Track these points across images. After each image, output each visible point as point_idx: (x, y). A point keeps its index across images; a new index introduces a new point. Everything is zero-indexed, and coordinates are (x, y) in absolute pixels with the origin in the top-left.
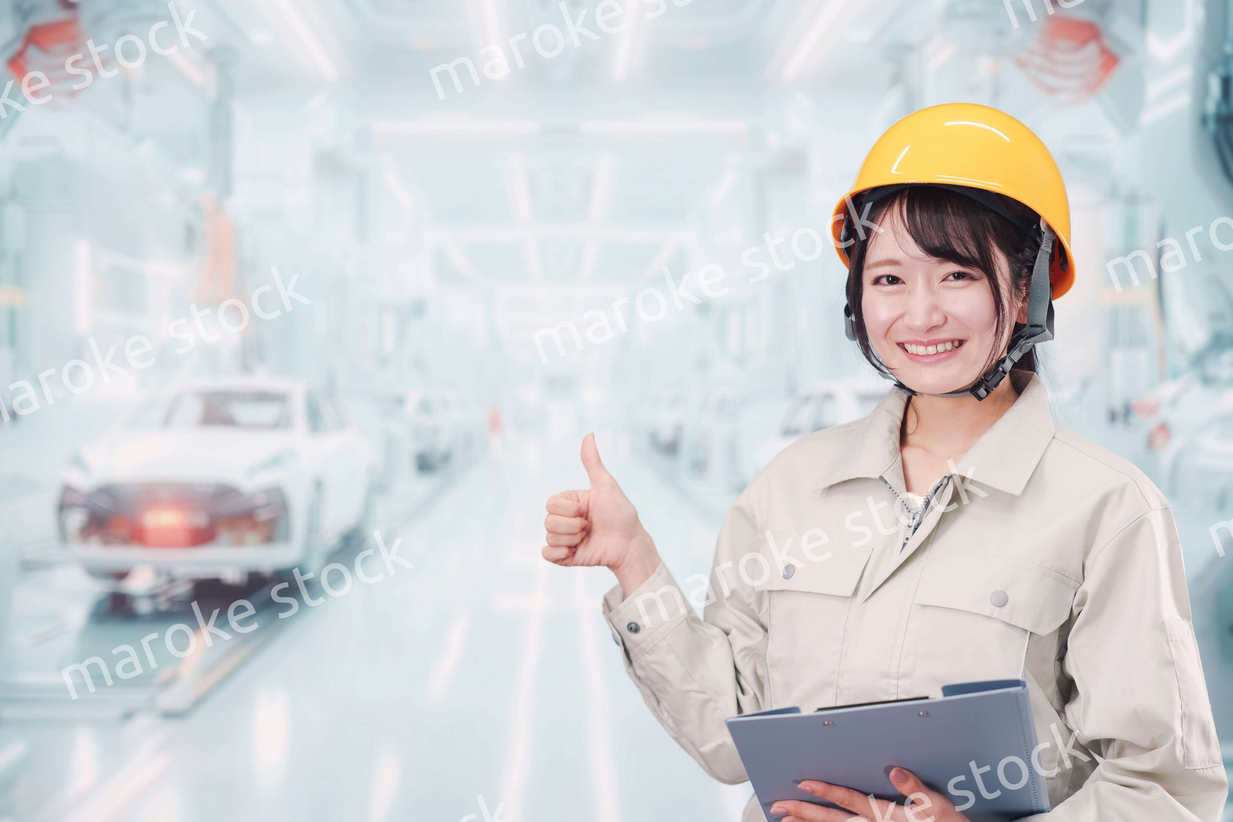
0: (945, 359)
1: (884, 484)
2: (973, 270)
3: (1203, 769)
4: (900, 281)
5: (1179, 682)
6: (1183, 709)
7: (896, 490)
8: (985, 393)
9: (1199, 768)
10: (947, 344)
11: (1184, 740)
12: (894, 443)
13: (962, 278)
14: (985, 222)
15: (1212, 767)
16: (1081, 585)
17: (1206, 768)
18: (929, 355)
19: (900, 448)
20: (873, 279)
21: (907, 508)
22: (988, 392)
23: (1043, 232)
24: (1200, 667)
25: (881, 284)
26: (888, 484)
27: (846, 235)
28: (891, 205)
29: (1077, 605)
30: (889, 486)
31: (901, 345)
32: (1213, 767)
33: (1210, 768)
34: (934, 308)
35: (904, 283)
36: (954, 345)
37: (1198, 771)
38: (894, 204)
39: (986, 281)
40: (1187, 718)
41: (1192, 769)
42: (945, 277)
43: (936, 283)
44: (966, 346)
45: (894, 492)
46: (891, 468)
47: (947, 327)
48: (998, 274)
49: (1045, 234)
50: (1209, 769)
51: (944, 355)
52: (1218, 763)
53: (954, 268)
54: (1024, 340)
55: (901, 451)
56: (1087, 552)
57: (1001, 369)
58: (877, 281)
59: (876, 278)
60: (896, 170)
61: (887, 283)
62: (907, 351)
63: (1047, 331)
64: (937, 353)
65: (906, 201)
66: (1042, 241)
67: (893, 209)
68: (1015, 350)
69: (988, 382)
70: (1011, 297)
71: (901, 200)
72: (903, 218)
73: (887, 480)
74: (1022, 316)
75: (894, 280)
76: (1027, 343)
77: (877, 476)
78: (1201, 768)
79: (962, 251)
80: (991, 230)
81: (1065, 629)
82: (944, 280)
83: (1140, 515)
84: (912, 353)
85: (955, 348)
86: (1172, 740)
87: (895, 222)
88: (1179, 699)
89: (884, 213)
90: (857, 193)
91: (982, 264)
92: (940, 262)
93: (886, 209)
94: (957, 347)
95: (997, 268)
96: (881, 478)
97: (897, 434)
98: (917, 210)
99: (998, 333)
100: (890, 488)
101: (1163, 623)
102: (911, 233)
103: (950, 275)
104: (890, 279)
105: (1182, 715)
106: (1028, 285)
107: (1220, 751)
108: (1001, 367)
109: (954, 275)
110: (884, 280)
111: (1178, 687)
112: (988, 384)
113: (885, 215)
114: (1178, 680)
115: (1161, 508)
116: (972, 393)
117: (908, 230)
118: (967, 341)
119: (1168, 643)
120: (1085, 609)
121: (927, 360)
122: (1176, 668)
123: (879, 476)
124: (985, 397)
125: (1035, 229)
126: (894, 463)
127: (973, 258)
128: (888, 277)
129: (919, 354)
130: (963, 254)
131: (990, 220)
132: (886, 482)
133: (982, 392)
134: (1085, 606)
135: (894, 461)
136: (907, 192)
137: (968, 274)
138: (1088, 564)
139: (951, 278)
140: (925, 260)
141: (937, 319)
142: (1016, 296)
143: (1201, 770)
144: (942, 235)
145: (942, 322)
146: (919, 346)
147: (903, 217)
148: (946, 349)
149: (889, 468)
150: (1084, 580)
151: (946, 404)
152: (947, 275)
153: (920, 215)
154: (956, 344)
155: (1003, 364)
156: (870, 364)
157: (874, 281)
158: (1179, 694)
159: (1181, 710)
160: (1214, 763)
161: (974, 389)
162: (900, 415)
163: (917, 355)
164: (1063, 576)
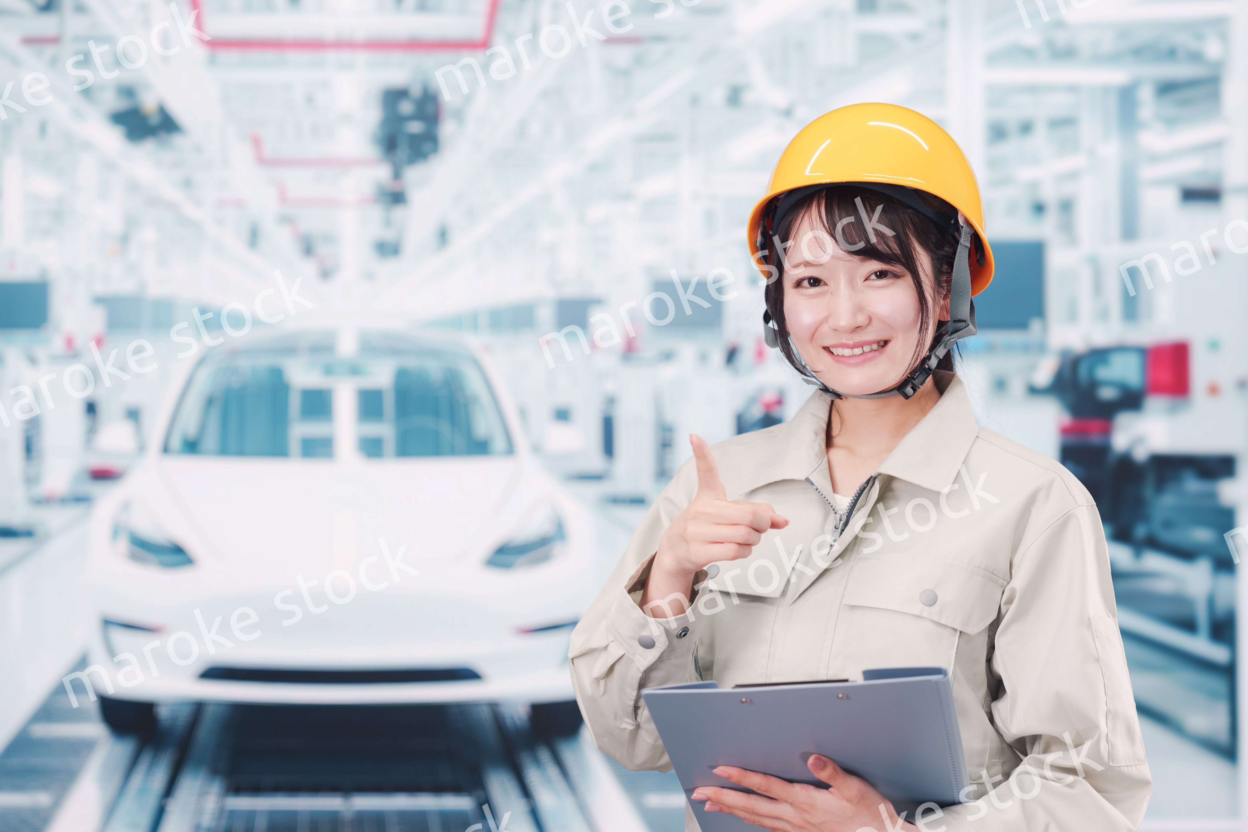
0: (870, 360)
1: (811, 486)
2: (895, 267)
3: (1127, 766)
4: (822, 283)
5: (1105, 678)
6: (1108, 706)
7: (822, 492)
8: (912, 391)
9: (1124, 765)
10: (872, 345)
11: (1108, 736)
12: (820, 445)
13: (884, 277)
14: (905, 219)
15: (1136, 765)
16: (1008, 583)
17: (1130, 766)
18: (855, 355)
19: (825, 452)
20: (795, 282)
21: (834, 510)
22: (915, 390)
23: (961, 226)
24: (1125, 664)
25: (803, 287)
26: (815, 485)
27: (762, 240)
28: (809, 206)
29: (1005, 604)
30: (815, 488)
31: (826, 349)
32: (1138, 765)
33: (1134, 765)
34: (859, 309)
35: (826, 284)
36: (880, 345)
37: (1122, 768)
38: (812, 204)
39: (909, 279)
40: (1111, 714)
41: (1117, 766)
42: (867, 276)
43: (859, 281)
44: (890, 345)
45: (820, 493)
46: (818, 470)
47: (870, 329)
48: (920, 269)
49: (964, 229)
50: (1133, 767)
51: (871, 355)
52: (1142, 761)
53: (875, 265)
54: (948, 337)
55: (827, 452)
56: (1014, 549)
57: (927, 366)
58: (798, 284)
59: (798, 280)
60: (810, 172)
61: (810, 286)
62: (832, 353)
63: (971, 326)
64: (863, 353)
65: (824, 201)
66: (960, 235)
67: (811, 211)
68: (940, 346)
69: (914, 380)
70: (934, 293)
71: (818, 201)
72: (822, 219)
73: (813, 482)
74: (945, 313)
75: (815, 282)
76: (951, 339)
77: (803, 478)
78: (1126, 765)
79: (883, 248)
80: (911, 227)
81: (994, 626)
82: (866, 279)
83: (1067, 511)
84: (838, 355)
85: (881, 347)
86: (1096, 736)
87: (814, 223)
88: (1105, 695)
89: (801, 215)
90: (771, 198)
91: (903, 260)
92: (863, 261)
93: (803, 211)
94: (883, 347)
95: (918, 264)
96: (808, 480)
97: (823, 436)
98: (836, 210)
99: (922, 329)
100: (817, 489)
101: (1089, 619)
102: (831, 233)
103: (872, 274)
104: (812, 282)
105: (1107, 712)
106: (949, 282)
107: (1144, 748)
108: (927, 364)
109: (876, 273)
110: (806, 283)
111: (1103, 683)
112: (916, 382)
113: (803, 217)
114: (1103, 676)
115: (1086, 505)
116: (899, 392)
117: (827, 231)
118: (890, 341)
119: (1094, 639)
120: (1013, 607)
121: (852, 361)
122: (1102, 664)
123: (805, 478)
124: (912, 395)
125: (953, 224)
126: (820, 465)
127: (895, 254)
128: (810, 279)
129: (845, 355)
130: (883, 251)
131: (910, 217)
132: (812, 484)
133: (909, 390)
134: (1013, 604)
135: (820, 462)
136: (824, 193)
137: (890, 272)
138: (1016, 562)
139: (873, 277)
140: (847, 259)
141: (861, 319)
142: (938, 292)
143: (1126, 767)
144: (862, 233)
145: (867, 322)
146: (844, 349)
147: (821, 217)
148: (872, 349)
149: (815, 470)
150: (1011, 578)
151: (868, 405)
152: (870, 273)
153: (839, 215)
154: (882, 343)
155: (929, 361)
156: (794, 368)
157: (796, 284)
158: (1104, 691)
159: (1106, 706)
160: (1138, 760)
161: (900, 388)
162: (825, 417)
163: (843, 356)
164: (992, 574)
